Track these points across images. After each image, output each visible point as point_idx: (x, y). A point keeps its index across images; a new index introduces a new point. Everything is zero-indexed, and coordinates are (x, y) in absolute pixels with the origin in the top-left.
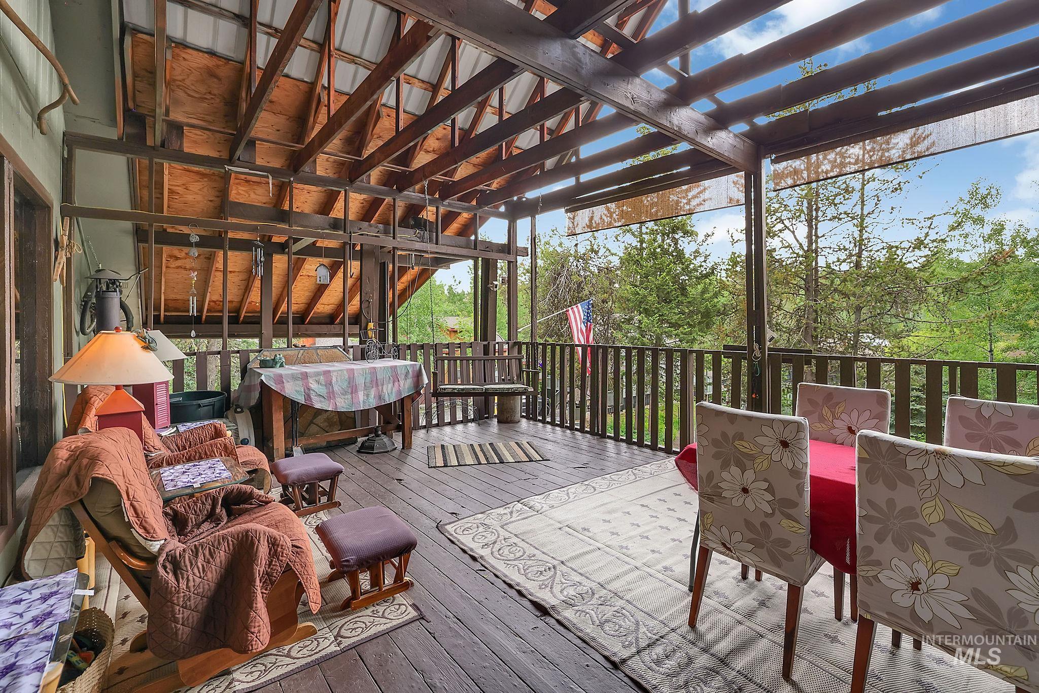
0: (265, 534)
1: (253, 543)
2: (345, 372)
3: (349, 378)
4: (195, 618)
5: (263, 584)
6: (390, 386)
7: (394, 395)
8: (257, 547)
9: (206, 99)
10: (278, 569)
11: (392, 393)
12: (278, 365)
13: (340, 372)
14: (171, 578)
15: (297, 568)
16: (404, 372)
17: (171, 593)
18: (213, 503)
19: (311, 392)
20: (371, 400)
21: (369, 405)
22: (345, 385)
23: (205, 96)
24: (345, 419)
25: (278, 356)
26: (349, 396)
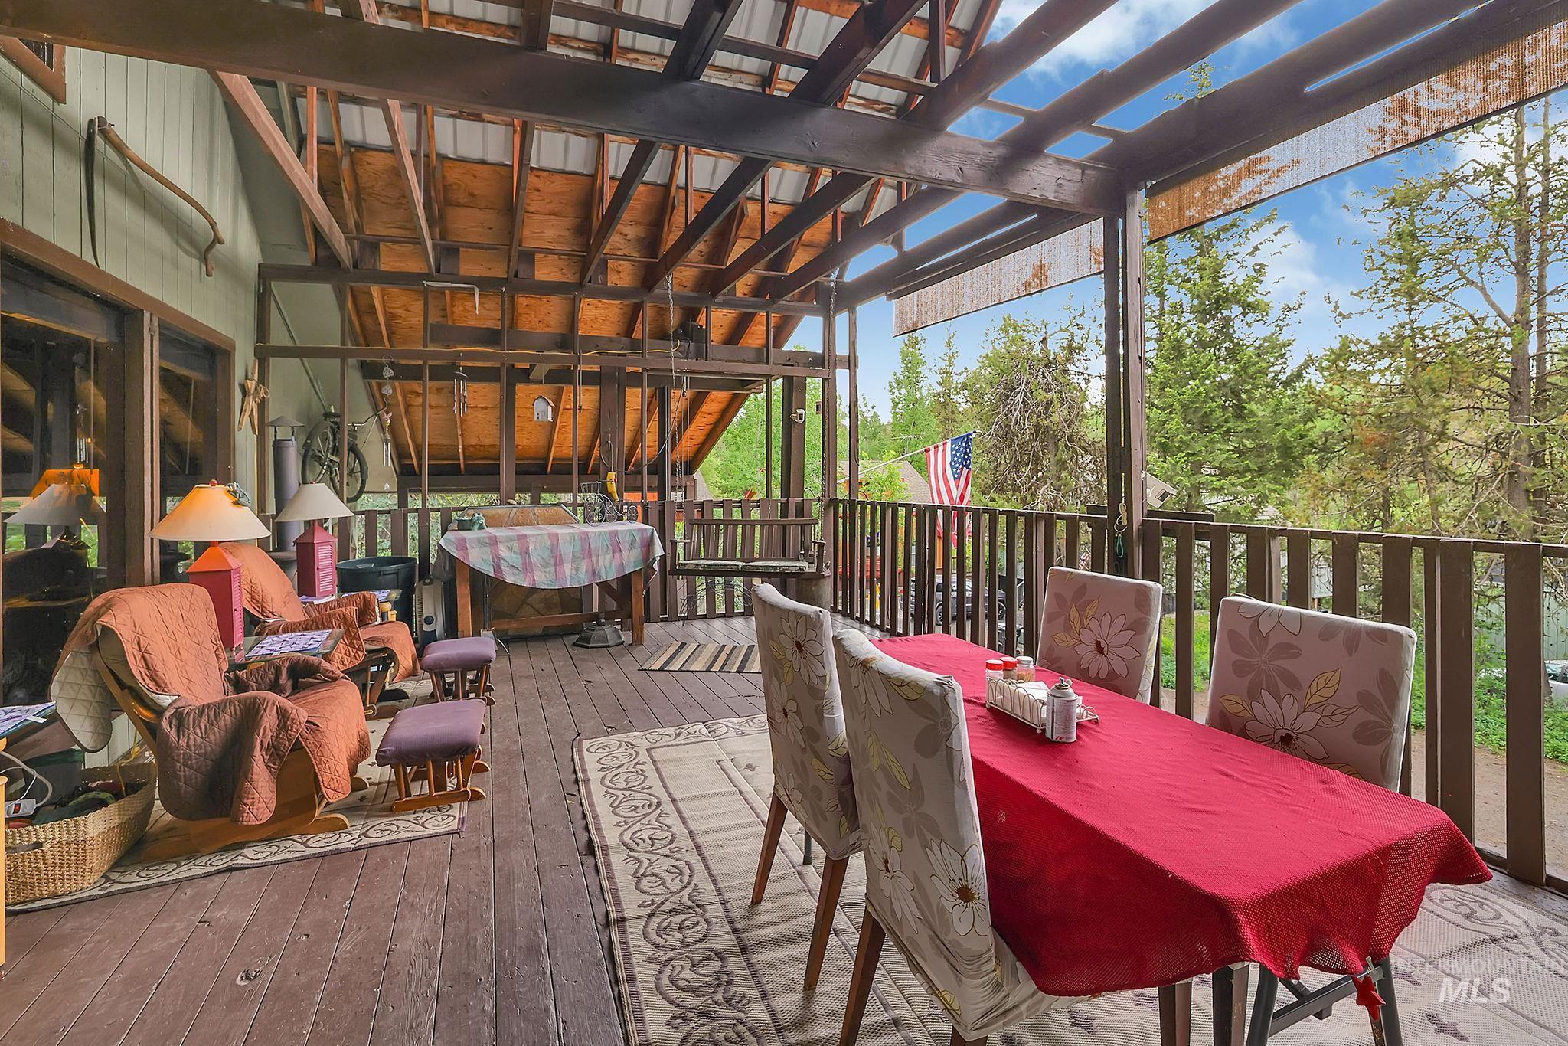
0: (274, 703)
1: (258, 712)
2: (546, 537)
3: (552, 545)
4: (199, 779)
5: (270, 756)
6: (609, 557)
7: (614, 570)
8: (262, 716)
9: (401, 203)
10: (286, 745)
11: (610, 566)
12: (476, 527)
13: (539, 537)
14: (173, 733)
15: (309, 746)
16: (628, 538)
17: (171, 747)
18: (276, 671)
19: (502, 561)
20: (581, 576)
21: (579, 582)
22: (546, 554)
23: (400, 201)
24: (570, 599)
25: (476, 515)
26: (552, 569)
